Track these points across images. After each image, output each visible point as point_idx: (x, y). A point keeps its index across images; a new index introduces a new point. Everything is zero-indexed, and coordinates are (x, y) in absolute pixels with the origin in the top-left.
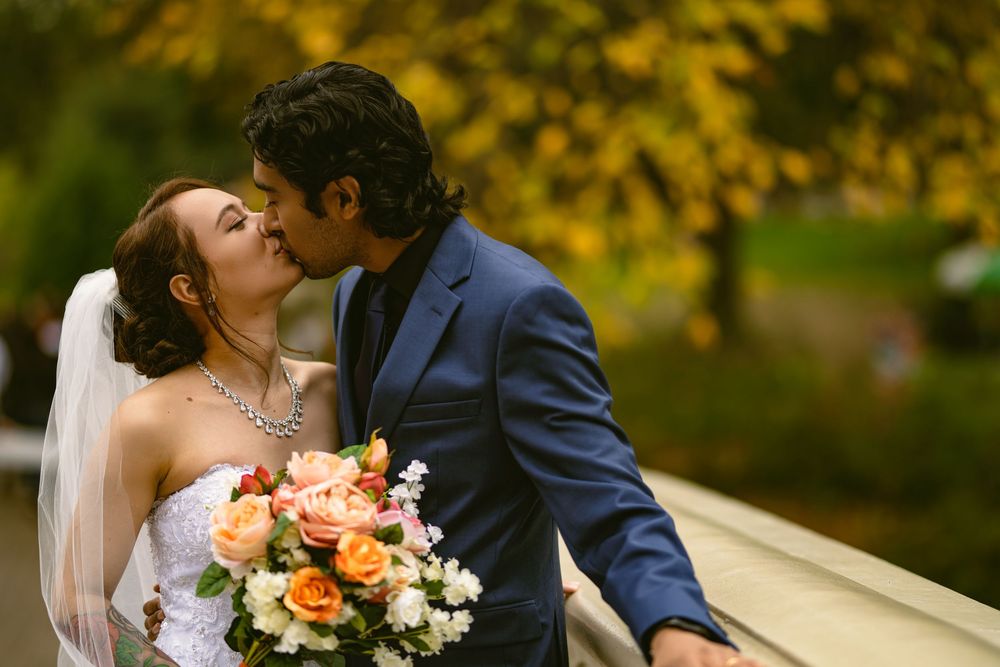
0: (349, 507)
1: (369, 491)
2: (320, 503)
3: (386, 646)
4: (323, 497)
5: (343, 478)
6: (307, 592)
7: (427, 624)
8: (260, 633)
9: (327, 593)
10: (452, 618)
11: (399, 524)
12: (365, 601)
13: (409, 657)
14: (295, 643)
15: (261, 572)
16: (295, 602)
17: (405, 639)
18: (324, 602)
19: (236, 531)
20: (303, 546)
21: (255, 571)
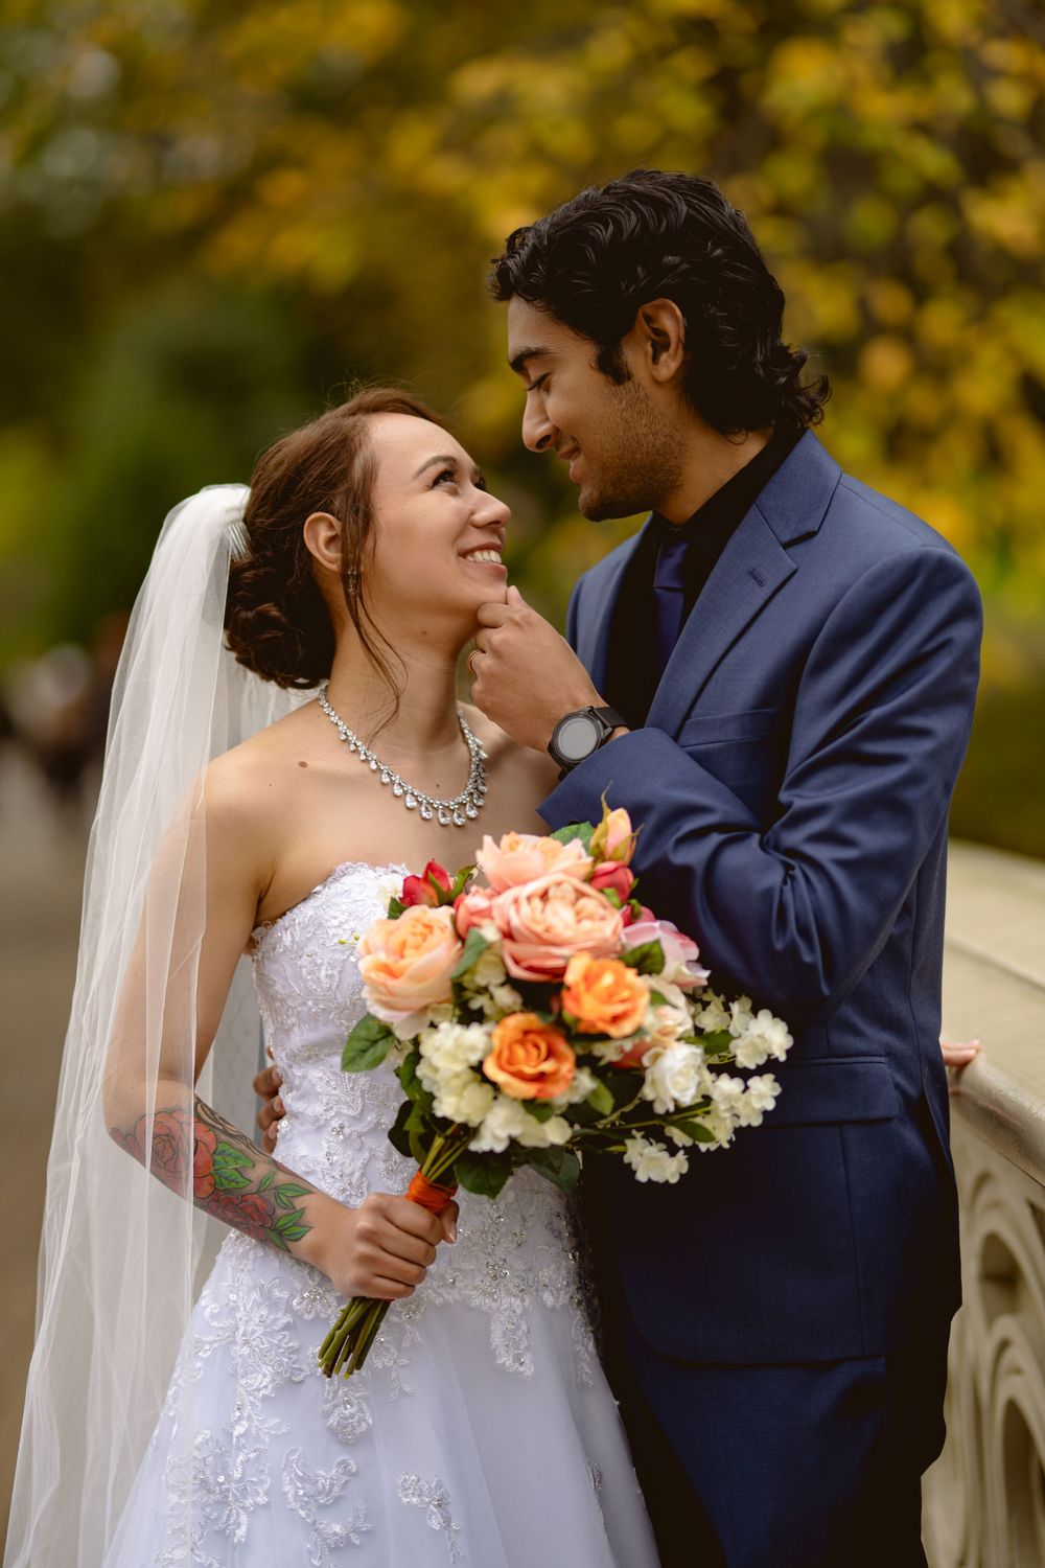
0: (579, 916)
1: (609, 891)
2: (533, 911)
3: (643, 1137)
4: (537, 903)
5: (566, 871)
6: (520, 1052)
7: (707, 1100)
8: (446, 1122)
9: (551, 1054)
10: (747, 1088)
11: (657, 942)
12: (611, 1065)
13: (682, 1152)
14: (503, 1134)
15: (444, 1026)
16: (501, 1068)
17: (674, 1124)
18: (548, 1066)
19: (403, 963)
20: (511, 982)
21: (433, 1026)
